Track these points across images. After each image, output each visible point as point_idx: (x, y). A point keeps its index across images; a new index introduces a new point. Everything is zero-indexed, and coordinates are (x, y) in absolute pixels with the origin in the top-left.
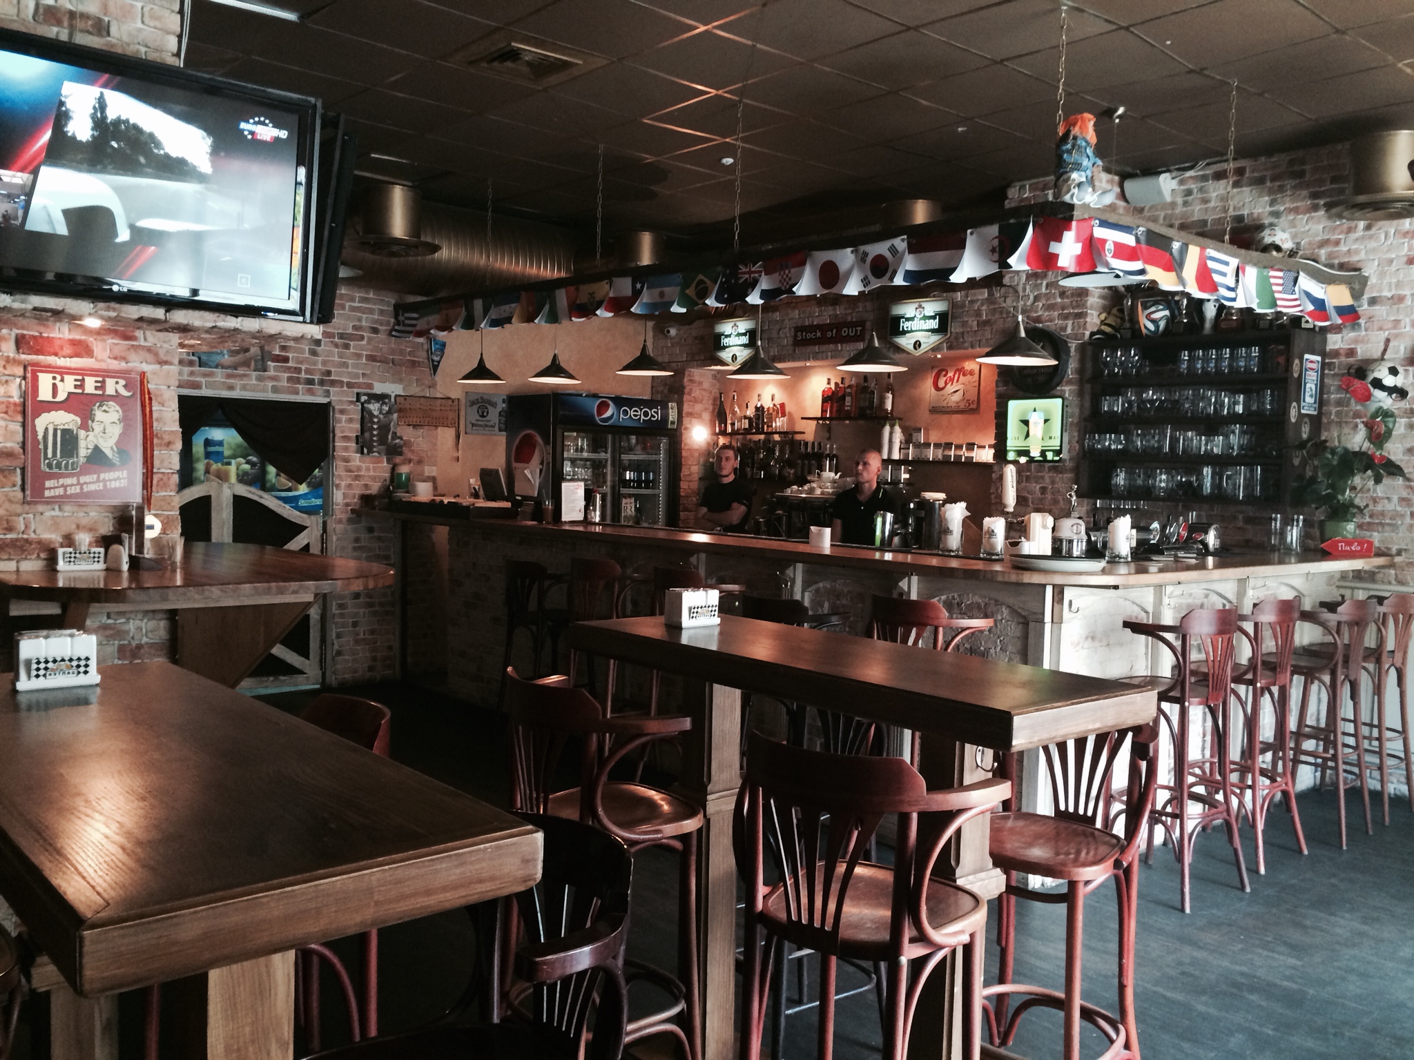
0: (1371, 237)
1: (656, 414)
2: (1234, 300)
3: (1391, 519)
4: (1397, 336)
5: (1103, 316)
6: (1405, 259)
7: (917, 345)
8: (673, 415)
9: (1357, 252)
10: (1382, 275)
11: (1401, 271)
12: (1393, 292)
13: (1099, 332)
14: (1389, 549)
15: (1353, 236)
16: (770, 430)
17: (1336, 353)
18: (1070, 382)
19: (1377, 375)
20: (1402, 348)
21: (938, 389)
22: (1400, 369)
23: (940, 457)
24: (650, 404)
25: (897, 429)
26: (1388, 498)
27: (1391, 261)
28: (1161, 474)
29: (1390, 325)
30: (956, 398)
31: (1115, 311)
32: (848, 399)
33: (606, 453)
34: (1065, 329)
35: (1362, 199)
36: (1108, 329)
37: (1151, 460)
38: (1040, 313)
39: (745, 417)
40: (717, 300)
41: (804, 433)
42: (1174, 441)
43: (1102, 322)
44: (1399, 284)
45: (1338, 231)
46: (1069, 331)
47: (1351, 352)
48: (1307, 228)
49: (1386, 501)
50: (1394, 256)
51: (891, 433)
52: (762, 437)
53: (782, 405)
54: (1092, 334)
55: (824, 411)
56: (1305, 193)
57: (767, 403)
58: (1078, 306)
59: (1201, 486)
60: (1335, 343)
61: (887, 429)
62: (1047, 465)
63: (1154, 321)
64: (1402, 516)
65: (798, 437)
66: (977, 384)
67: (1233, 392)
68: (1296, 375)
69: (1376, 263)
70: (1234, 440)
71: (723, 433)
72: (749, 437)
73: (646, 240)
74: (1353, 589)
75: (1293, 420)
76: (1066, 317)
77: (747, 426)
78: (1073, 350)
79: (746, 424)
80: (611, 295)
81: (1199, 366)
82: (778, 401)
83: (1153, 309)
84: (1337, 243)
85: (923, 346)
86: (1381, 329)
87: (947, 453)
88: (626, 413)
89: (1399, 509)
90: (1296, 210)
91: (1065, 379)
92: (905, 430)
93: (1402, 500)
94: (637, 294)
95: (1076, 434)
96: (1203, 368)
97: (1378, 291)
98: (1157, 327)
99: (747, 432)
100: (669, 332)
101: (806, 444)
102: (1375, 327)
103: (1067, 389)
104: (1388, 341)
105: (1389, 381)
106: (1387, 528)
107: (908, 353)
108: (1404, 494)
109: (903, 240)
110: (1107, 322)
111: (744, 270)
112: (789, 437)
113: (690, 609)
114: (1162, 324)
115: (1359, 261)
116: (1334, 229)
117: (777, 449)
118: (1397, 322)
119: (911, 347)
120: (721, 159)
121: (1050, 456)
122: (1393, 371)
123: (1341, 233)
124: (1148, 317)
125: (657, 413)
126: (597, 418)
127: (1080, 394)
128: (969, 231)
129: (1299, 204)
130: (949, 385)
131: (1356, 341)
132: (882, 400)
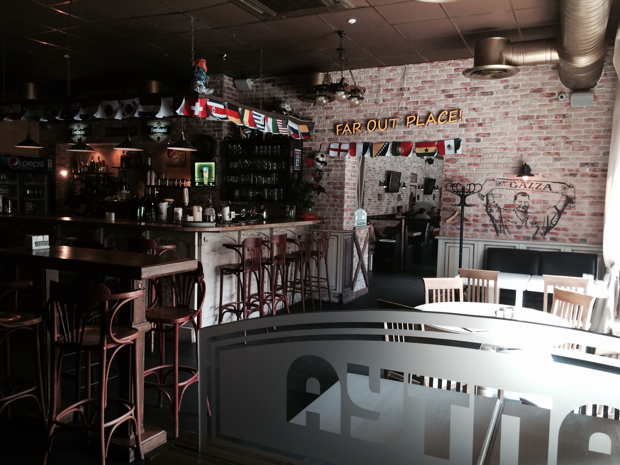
0: (315, 108)
1: (41, 164)
2: (264, 129)
3: (324, 207)
4: (324, 143)
5: (229, 131)
6: (325, 117)
8: (50, 165)
9: (311, 113)
10: (319, 122)
11: (324, 121)
12: (322, 128)
13: (228, 137)
14: (323, 217)
15: (310, 108)
16: (98, 172)
17: (306, 149)
18: (217, 156)
20: (325, 148)
21: (169, 157)
23: (171, 184)
24: (38, 160)
25: (153, 173)
26: (323, 200)
27: (321, 117)
28: (250, 191)
29: (322, 140)
30: (177, 160)
31: (233, 129)
32: (132, 160)
33: (16, 181)
34: (215, 136)
35: (308, 95)
36: (231, 136)
37: (247, 186)
38: (206, 129)
39: (86, 166)
40: (61, 117)
41: (113, 174)
42: (254, 179)
43: (229, 133)
44: (324, 126)
45: (305, 105)
46: (217, 136)
47: (310, 149)
48: (296, 104)
51: (151, 174)
52: (95, 175)
53: (103, 161)
54: (225, 138)
55: (122, 164)
56: (295, 91)
57: (97, 161)
58: (219, 127)
59: (264, 196)
60: (306, 145)
61: (149, 173)
62: (211, 188)
63: (246, 135)
64: (327, 206)
66: (185, 155)
67: (273, 162)
68: (292, 156)
69: (317, 118)
70: (274, 179)
71: (76, 173)
72: (89, 175)
74: (313, 231)
75: (291, 172)
76: (215, 131)
78: (218, 143)
79: (86, 169)
81: (261, 152)
82: (101, 159)
83: (245, 130)
84: (305, 110)
86: (319, 141)
87: (174, 183)
88: (25, 163)
89: (326, 203)
90: (292, 97)
92: (156, 173)
93: (327, 200)
94: (23, 112)
95: (220, 176)
97: (318, 128)
99: (87, 173)
100: (47, 127)
101: (114, 178)
102: (317, 140)
103: (217, 159)
104: (321, 145)
106: (322, 210)
108: (327, 198)
109: (138, 99)
110: (231, 133)
111: (73, 106)
112: (107, 175)
113: (36, 243)
114: (249, 135)
115: (312, 117)
117: (102, 180)
118: (324, 139)
120: (65, 55)
121: (211, 184)
124: (244, 133)
126: (10, 166)
127: (221, 161)
128: (162, 99)
129: (293, 95)
130: (174, 155)
131: (312, 145)
132: (147, 161)
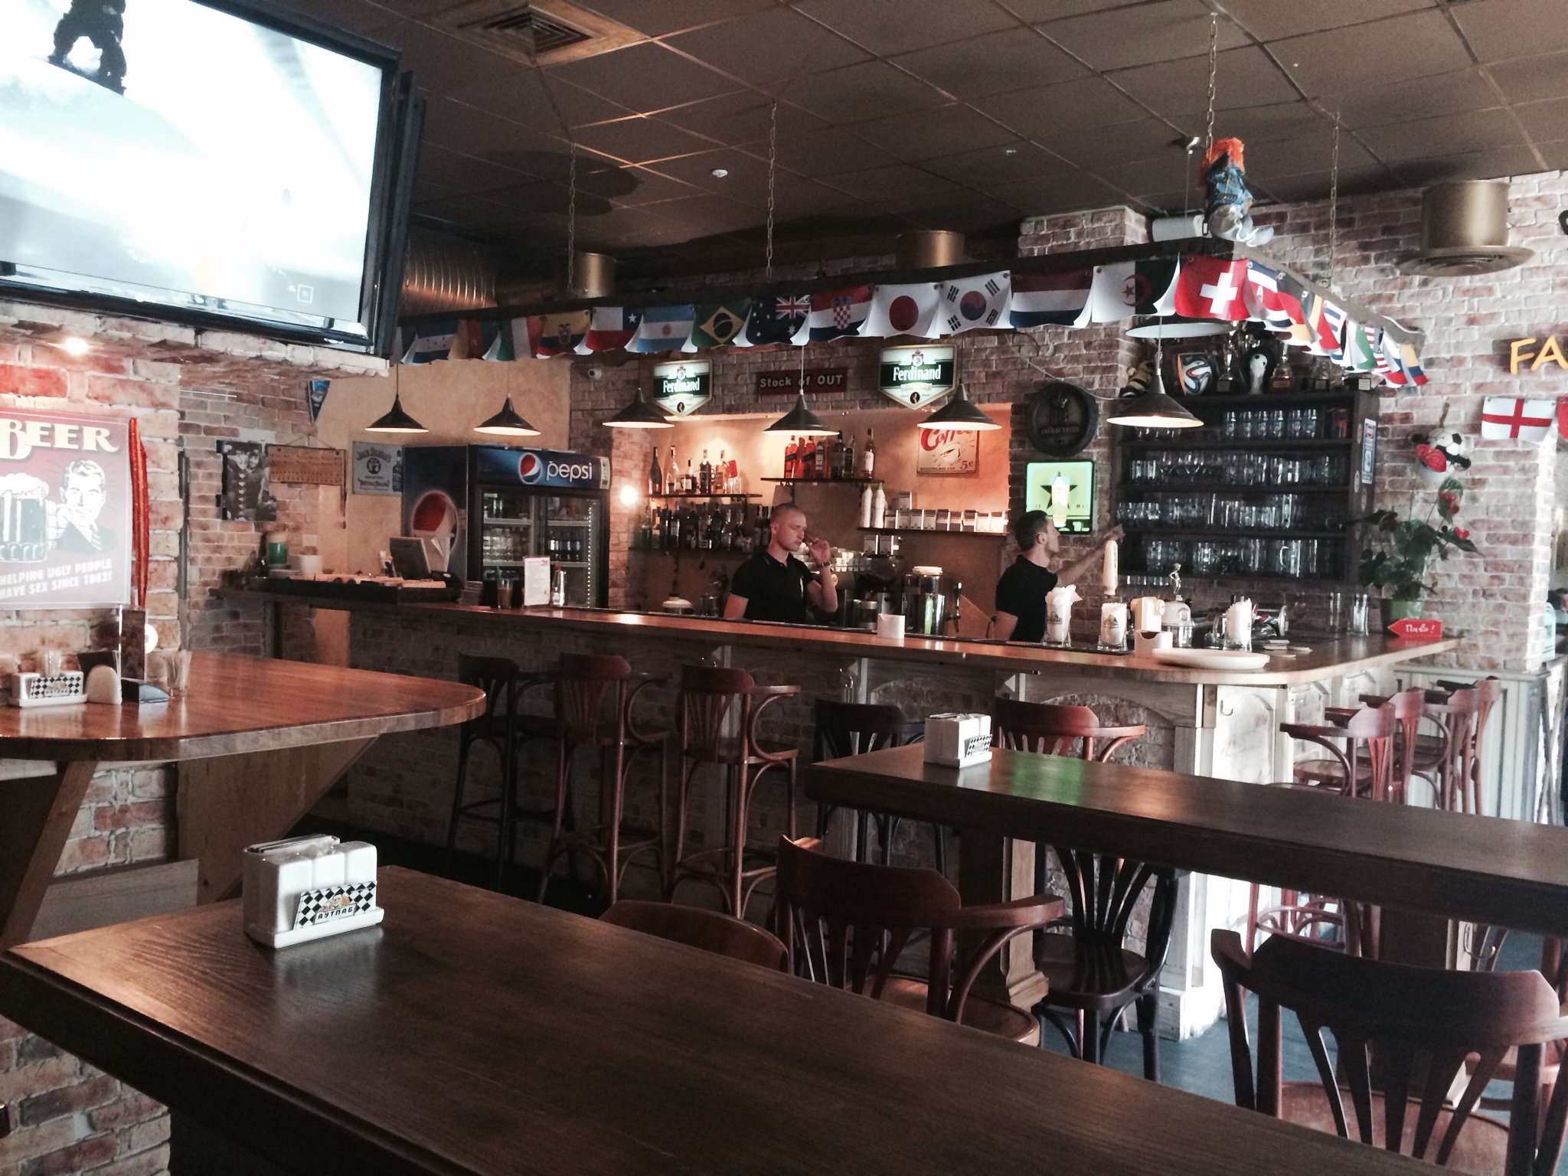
0: (1428, 294)
1: (585, 471)
2: (1340, 358)
3: (1451, 597)
4: (1457, 401)
5: (1132, 371)
6: (1464, 319)
7: (915, 397)
8: (605, 474)
9: (1412, 309)
10: (1440, 334)
11: (1461, 331)
12: (1452, 354)
13: (1128, 388)
14: (1450, 630)
15: (1408, 292)
16: (719, 492)
17: (1389, 418)
18: (1097, 444)
19: (1440, 442)
20: (1462, 414)
21: (927, 447)
22: (1463, 437)
23: (933, 526)
24: (580, 459)
25: (881, 493)
26: (1449, 576)
27: (1450, 320)
28: (1203, 547)
29: (1449, 389)
30: (951, 458)
31: (1143, 365)
32: (819, 458)
33: (528, 517)
34: (1091, 384)
35: (1438, 252)
36: (1138, 386)
37: (1190, 533)
38: (1061, 365)
39: (688, 477)
40: (750, 338)
41: (760, 496)
42: (1220, 511)
43: (1130, 377)
44: (1459, 345)
45: (1390, 286)
46: (1096, 386)
47: (1406, 418)
48: (1356, 281)
49: (1446, 578)
50: (1452, 315)
51: (874, 498)
52: (707, 500)
53: (733, 464)
54: (1123, 391)
55: (787, 471)
56: (1354, 243)
57: (715, 461)
58: (1107, 359)
59: (1247, 559)
60: (1388, 407)
61: (869, 493)
62: (1072, 537)
63: (1194, 378)
64: (1464, 595)
65: (753, 501)
66: (975, 443)
67: (1289, 458)
68: (1359, 441)
69: (1433, 321)
70: (1287, 510)
71: (657, 494)
72: (690, 500)
73: (594, 263)
74: (1411, 673)
75: (1356, 490)
76: (1093, 371)
77: (690, 488)
78: (1101, 408)
79: (687, 485)
80: (593, 328)
81: (1248, 429)
82: (728, 458)
83: (1194, 365)
84: (1390, 298)
85: (922, 399)
86: (1439, 393)
87: (941, 521)
88: (553, 470)
89: (1460, 586)
90: (1344, 262)
91: (1093, 440)
92: (887, 493)
93: (1463, 577)
94: (630, 329)
95: (1106, 503)
96: (1252, 431)
97: (1435, 353)
98: (1199, 385)
99: (690, 493)
100: (592, 373)
101: (765, 509)
102: (1433, 391)
103: (1095, 452)
104: (1447, 406)
105: (1453, 449)
106: (1447, 607)
107: (902, 406)
108: (1466, 571)
109: (1005, 276)
110: (1137, 377)
111: (784, 304)
112: (741, 501)
113: (967, 743)
114: (1204, 382)
115: (1414, 319)
116: (1386, 284)
117: (729, 515)
118: (1456, 387)
119: (907, 400)
120: (713, 170)
121: (1078, 527)
122: (1457, 439)
123: (1394, 288)
124: (1189, 373)
125: (588, 470)
126: (521, 477)
127: (1111, 457)
128: (1095, 268)
129: (1347, 255)
130: (941, 444)
131: (1411, 406)
132: (862, 459)
